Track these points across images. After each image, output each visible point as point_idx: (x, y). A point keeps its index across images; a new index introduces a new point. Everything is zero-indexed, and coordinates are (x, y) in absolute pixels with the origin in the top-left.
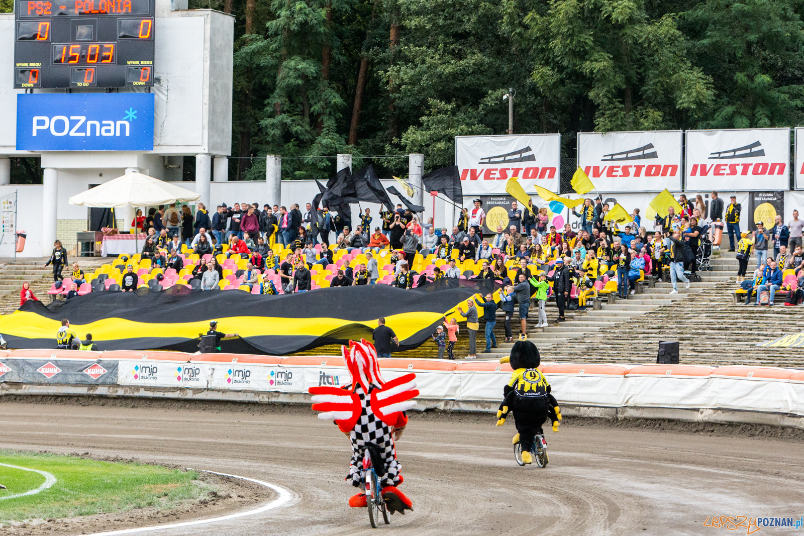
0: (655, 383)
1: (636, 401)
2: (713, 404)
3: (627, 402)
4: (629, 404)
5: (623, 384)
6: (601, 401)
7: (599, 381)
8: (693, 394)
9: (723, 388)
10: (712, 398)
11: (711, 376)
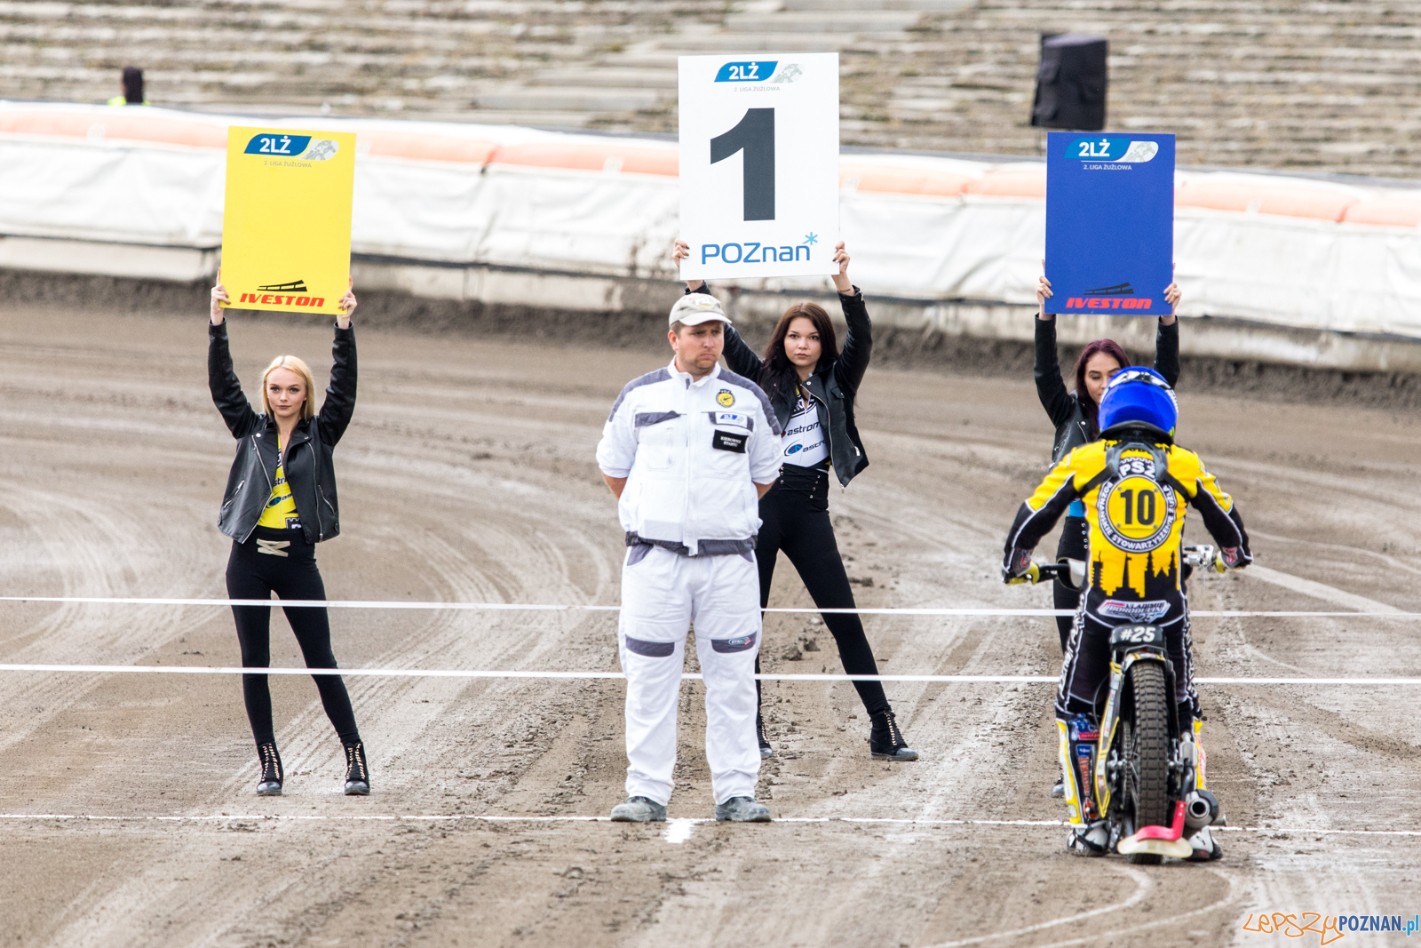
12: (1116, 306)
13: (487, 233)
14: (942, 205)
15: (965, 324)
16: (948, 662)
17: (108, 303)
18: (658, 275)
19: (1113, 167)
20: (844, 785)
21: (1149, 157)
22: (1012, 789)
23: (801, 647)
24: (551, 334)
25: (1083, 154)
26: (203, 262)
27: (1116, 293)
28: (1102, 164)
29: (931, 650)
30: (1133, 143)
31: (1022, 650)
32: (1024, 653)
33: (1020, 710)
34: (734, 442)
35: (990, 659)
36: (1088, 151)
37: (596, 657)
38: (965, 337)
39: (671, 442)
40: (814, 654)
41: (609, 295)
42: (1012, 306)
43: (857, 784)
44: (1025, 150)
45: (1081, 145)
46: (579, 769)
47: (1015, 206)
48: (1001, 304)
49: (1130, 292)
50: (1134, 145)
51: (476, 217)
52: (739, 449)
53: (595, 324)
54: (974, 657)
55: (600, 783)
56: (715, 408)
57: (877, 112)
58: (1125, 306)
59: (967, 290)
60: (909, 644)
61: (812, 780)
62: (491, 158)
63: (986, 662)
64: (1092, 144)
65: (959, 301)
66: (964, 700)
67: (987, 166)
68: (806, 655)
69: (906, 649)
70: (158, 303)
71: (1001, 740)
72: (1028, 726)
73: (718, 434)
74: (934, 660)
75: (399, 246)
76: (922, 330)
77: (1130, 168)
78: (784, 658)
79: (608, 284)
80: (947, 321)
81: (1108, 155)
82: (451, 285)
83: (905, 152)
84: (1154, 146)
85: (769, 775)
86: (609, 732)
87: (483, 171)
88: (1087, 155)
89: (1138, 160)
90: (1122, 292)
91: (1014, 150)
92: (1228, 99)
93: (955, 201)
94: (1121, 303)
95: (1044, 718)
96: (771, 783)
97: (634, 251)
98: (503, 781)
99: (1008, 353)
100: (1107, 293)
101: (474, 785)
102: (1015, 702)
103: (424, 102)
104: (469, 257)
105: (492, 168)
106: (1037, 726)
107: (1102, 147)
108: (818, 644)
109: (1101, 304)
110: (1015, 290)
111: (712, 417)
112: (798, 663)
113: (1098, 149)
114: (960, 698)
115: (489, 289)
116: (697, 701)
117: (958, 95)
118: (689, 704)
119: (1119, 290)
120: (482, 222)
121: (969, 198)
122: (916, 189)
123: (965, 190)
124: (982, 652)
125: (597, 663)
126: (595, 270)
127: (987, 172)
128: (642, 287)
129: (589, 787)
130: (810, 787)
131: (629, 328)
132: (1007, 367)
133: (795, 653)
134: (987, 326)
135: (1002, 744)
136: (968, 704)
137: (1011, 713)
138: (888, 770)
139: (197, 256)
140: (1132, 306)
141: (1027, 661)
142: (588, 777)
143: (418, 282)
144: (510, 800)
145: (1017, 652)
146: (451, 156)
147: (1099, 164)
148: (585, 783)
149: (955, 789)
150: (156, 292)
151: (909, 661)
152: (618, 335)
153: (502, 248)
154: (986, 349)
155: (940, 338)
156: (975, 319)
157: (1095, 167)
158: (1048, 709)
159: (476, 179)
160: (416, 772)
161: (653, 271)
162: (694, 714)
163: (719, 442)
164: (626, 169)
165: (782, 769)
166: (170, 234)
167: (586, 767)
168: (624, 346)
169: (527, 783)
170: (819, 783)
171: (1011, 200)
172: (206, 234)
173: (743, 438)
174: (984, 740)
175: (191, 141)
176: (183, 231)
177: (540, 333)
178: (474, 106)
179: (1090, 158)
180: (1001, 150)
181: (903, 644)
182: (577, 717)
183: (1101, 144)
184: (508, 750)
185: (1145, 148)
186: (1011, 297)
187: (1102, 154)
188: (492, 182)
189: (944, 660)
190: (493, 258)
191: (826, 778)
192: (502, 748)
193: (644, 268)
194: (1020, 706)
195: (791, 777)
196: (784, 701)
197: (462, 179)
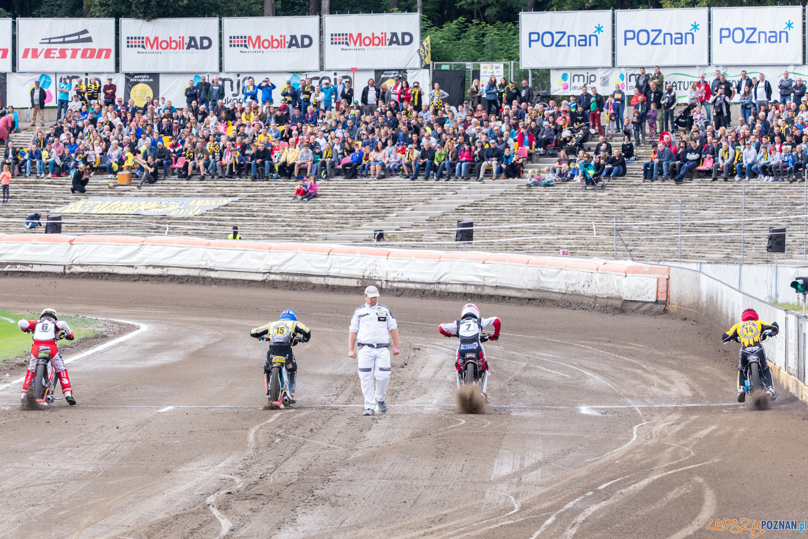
0: (96, 249)
1: (81, 261)
2: (145, 262)
3: (73, 261)
4: (74, 263)
5: (69, 249)
6: (51, 261)
7: (50, 247)
8: (129, 256)
9: (154, 252)
10: (144, 258)
11: (143, 243)
13: (330, 269)
14: (435, 261)
15: (441, 288)
17: (242, 285)
20: (414, 397)
34: (383, 319)
38: (441, 291)
39: (368, 321)
41: (358, 283)
42: (452, 284)
43: (417, 396)
47: (452, 261)
48: (449, 284)
51: (327, 265)
52: (385, 320)
53: (355, 289)
56: (377, 311)
57: (420, 239)
59: (441, 281)
61: (407, 396)
62: (330, 251)
65: (439, 283)
67: (445, 252)
69: (428, 364)
73: (379, 318)
76: (431, 290)
80: (436, 288)
82: (321, 281)
87: (328, 254)
91: (452, 248)
92: (501, 235)
93: (438, 260)
97: (364, 273)
98: (335, 397)
101: (328, 398)
103: (314, 238)
104: (326, 274)
105: (330, 254)
108: (408, 364)
110: (452, 280)
111: (377, 314)
112: (403, 368)
115: (331, 282)
117: (438, 235)
120: (328, 266)
121: (441, 259)
122: (429, 257)
123: (440, 257)
126: (355, 277)
128: (366, 281)
129: (355, 398)
134: (446, 289)
138: (425, 393)
139: (262, 275)
143: (314, 280)
144: (337, 401)
146: (321, 251)
149: (440, 398)
150: (253, 283)
151: (429, 368)
153: (333, 272)
155: (435, 292)
156: (443, 287)
159: (327, 256)
161: (368, 277)
163: (379, 319)
164: (361, 253)
167: (354, 394)
169: (341, 397)
170: (409, 396)
173: (385, 318)
176: (259, 269)
178: (326, 239)
180: (449, 247)
184: (336, 390)
186: (451, 282)
188: (330, 257)
189: (437, 367)
190: (331, 274)
192: (334, 389)
193: (366, 276)
197: (323, 256)
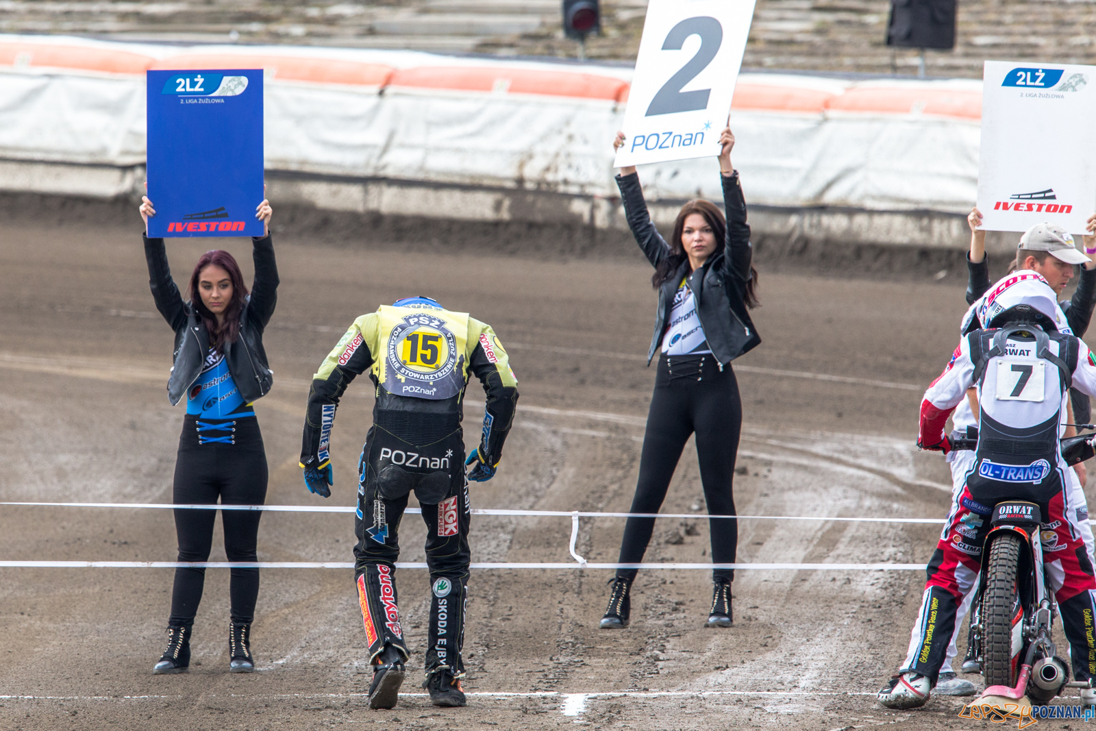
12: (213, 228)
13: (385, 149)
14: (805, 120)
15: (828, 228)
16: (818, 544)
18: (544, 187)
19: (207, 101)
20: (726, 660)
21: (239, 90)
22: (880, 662)
23: (682, 532)
24: (445, 242)
25: (179, 89)
26: (122, 179)
27: (213, 217)
28: (197, 99)
29: (803, 533)
30: (225, 78)
31: (888, 532)
32: (889, 535)
33: (886, 589)
35: (857, 541)
36: (184, 87)
37: (494, 543)
38: (828, 242)
40: (695, 538)
41: (498, 206)
42: (871, 212)
43: (737, 658)
44: (880, 68)
45: (178, 81)
46: (481, 648)
47: (873, 120)
48: (861, 210)
49: (225, 215)
50: (226, 79)
51: (376, 136)
53: (486, 233)
54: (843, 539)
55: (500, 660)
58: (221, 228)
59: (830, 198)
60: (782, 528)
61: (696, 656)
62: (388, 80)
63: (853, 544)
64: (188, 80)
65: (822, 209)
66: (834, 580)
67: (846, 83)
68: (688, 539)
69: (779, 532)
70: (81, 218)
71: (869, 617)
72: (894, 604)
74: (805, 543)
75: (303, 162)
76: (789, 235)
77: (222, 101)
78: (667, 542)
79: (498, 196)
80: (811, 226)
81: (202, 90)
82: (350, 198)
83: (771, 70)
84: (245, 80)
85: (657, 652)
86: (507, 613)
87: (381, 93)
88: (183, 90)
89: (229, 94)
90: (217, 216)
91: (871, 68)
93: (817, 117)
94: (217, 226)
95: (908, 596)
96: (657, 659)
97: (521, 165)
99: (868, 256)
100: (204, 218)
102: (882, 581)
103: (325, 29)
104: (369, 172)
105: (390, 90)
106: (902, 603)
107: (197, 82)
108: (698, 529)
109: (199, 228)
110: (874, 198)
112: (680, 547)
113: (193, 84)
114: (830, 578)
115: (388, 201)
116: (587, 584)
117: (818, 17)
118: (580, 587)
119: (215, 214)
120: (380, 140)
121: (831, 113)
122: (780, 106)
123: (827, 105)
124: (850, 535)
125: (495, 548)
126: (486, 182)
127: (847, 89)
128: (530, 198)
129: (490, 665)
130: (693, 663)
131: (518, 236)
132: (868, 269)
133: (678, 538)
134: (848, 232)
135: (870, 620)
136: (838, 583)
137: (878, 591)
138: (766, 645)
139: (116, 174)
140: (228, 229)
141: (892, 543)
142: (489, 655)
143: (321, 195)
145: (882, 534)
146: (352, 78)
147: (194, 98)
148: (486, 661)
149: (828, 664)
150: (80, 207)
151: (782, 544)
152: (508, 242)
153: (399, 162)
154: (848, 252)
155: (805, 243)
156: (837, 224)
157: (190, 101)
158: (912, 588)
159: (374, 100)
160: (331, 652)
161: (539, 183)
162: (585, 596)
164: (513, 89)
165: (668, 646)
166: (92, 154)
167: (487, 646)
168: (513, 253)
170: (703, 659)
171: (868, 115)
172: (126, 153)
174: (853, 617)
175: (110, 67)
176: (104, 150)
177: (435, 242)
178: (371, 32)
179: (186, 93)
180: (859, 67)
181: (777, 528)
182: (478, 600)
183: (196, 80)
184: (414, 631)
185: (236, 83)
186: (869, 204)
187: (197, 89)
188: (389, 102)
189: (815, 542)
190: (390, 172)
191: (709, 654)
192: (409, 628)
193: (531, 181)
194: (887, 585)
195: (676, 653)
196: (668, 582)
197: (361, 100)
